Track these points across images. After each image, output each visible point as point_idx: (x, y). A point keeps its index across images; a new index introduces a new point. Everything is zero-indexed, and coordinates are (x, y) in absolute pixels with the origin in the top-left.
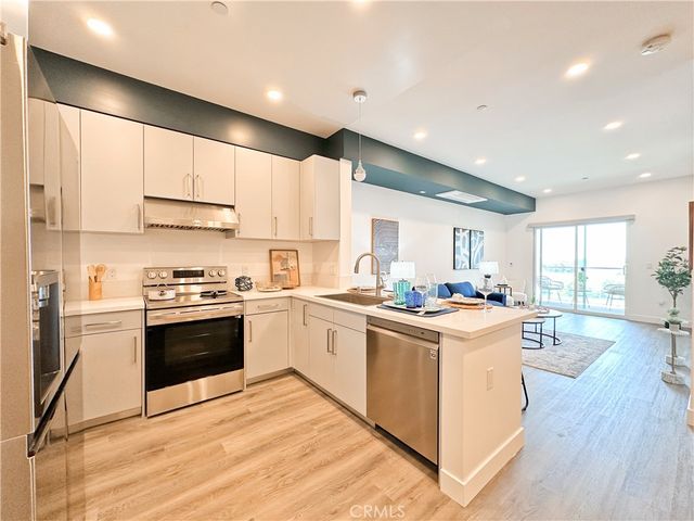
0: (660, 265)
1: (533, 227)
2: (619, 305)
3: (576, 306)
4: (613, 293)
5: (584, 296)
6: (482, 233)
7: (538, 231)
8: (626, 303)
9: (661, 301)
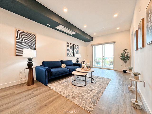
0: (122, 54)
1: (92, 45)
2: (112, 66)
3: (102, 66)
4: (111, 63)
5: (104, 64)
6: (78, 46)
7: (94, 46)
8: (114, 65)
9: (122, 64)
